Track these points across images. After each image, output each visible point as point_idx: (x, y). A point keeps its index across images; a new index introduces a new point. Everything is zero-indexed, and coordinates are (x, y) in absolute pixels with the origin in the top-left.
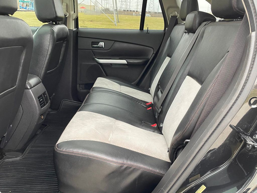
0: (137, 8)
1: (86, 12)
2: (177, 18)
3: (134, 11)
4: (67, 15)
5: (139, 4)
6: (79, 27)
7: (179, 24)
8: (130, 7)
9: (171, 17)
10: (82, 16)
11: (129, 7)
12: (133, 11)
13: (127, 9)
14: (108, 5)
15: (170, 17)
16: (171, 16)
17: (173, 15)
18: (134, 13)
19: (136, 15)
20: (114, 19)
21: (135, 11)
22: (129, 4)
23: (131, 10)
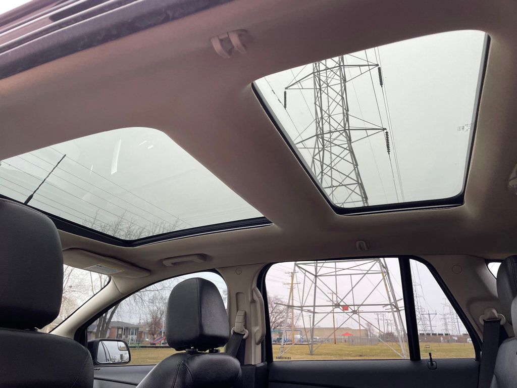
0: (446, 330)
1: (353, 341)
2: (502, 323)
3: (442, 334)
4: (245, 334)
5: (449, 322)
6: (274, 360)
7: (511, 337)
8: (431, 328)
9: (482, 323)
10: (345, 348)
11: (429, 328)
12: (439, 334)
13: (427, 332)
14: (390, 327)
15: (481, 325)
16: (484, 320)
17: (487, 316)
18: (442, 339)
19: (446, 341)
20: (401, 350)
21: (444, 335)
22: (428, 323)
23: (434, 333)
